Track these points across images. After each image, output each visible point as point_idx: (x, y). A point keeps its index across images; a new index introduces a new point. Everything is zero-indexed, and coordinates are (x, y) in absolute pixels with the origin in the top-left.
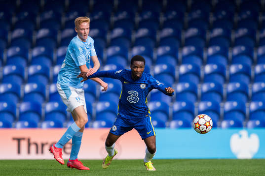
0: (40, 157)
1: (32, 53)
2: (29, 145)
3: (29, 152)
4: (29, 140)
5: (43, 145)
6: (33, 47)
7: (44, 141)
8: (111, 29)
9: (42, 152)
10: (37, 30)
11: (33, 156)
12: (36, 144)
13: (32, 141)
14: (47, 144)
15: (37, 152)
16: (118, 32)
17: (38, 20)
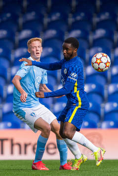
0: (23, 157)
1: (15, 54)
2: (12, 145)
3: (12, 153)
4: (12, 140)
5: (26, 146)
6: (15, 48)
7: (27, 142)
8: (94, 30)
9: (25, 153)
10: (20, 31)
11: (17, 156)
12: (19, 145)
13: (15, 141)
14: (30, 144)
15: (20, 153)
16: (100, 33)
17: (21, 21)
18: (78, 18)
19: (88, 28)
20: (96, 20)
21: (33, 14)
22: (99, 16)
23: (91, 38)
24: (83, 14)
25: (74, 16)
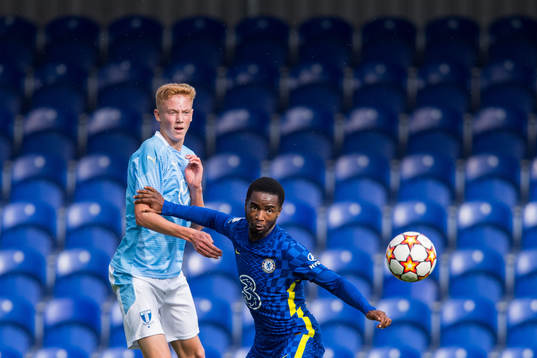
1: (77, 171)
6: (78, 156)
8: (282, 111)
10: (90, 111)
16: (299, 117)
17: (93, 85)
18: (243, 78)
19: (268, 105)
20: (287, 83)
21: (125, 66)
22: (295, 74)
23: (275, 130)
24: (253, 69)
25: (232, 74)
